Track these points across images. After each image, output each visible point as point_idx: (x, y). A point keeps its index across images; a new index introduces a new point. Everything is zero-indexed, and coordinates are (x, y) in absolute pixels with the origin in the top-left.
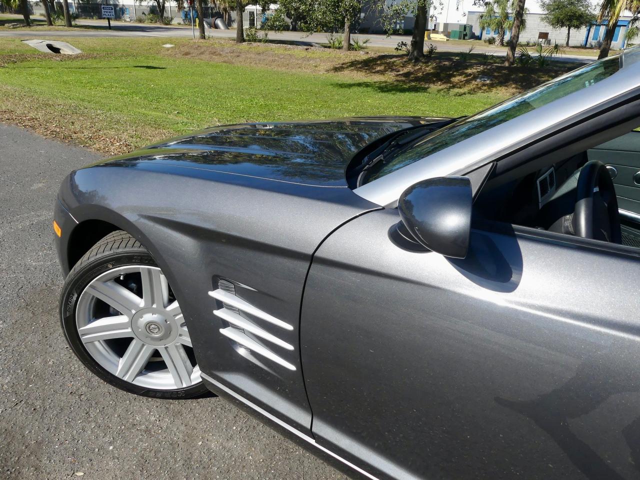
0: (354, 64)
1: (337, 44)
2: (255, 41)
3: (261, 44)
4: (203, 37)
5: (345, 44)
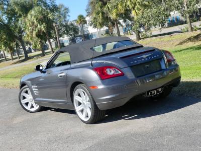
0: (189, 39)
1: (186, 30)
2: (146, 38)
3: (149, 39)
5: (189, 29)
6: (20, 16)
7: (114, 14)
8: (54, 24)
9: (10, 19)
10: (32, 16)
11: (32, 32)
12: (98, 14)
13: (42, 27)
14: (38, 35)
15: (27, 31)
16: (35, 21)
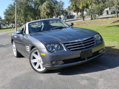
1: (114, 16)
2: (95, 19)
4: (84, 20)
6: (39, 5)
7: (81, 7)
8: (54, 10)
9: (35, 6)
10: (44, 5)
11: (44, 13)
12: (73, 6)
13: (48, 11)
14: (46, 14)
15: (42, 12)
16: (46, 8)
